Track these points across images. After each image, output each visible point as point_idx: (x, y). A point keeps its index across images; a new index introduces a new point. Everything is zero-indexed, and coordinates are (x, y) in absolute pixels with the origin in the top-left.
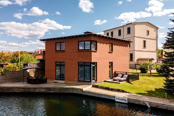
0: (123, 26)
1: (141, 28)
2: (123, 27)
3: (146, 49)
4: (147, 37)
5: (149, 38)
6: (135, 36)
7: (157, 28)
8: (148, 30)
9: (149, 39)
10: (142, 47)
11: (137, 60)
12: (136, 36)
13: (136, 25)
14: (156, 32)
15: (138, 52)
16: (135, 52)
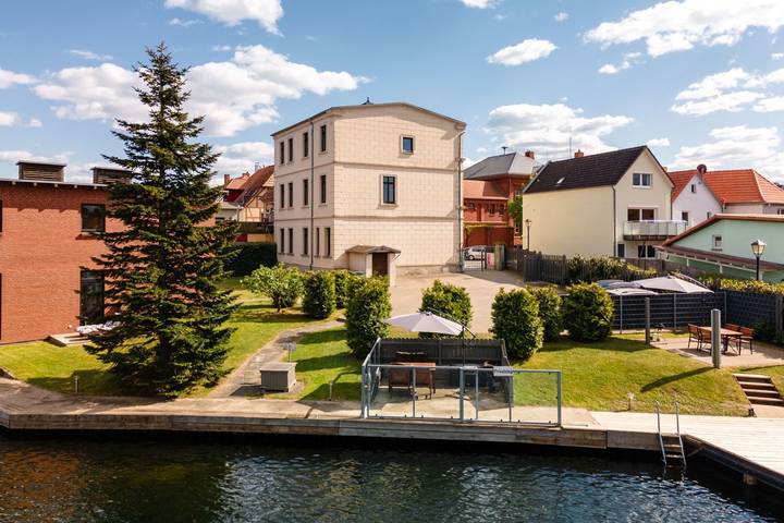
0: (311, 119)
1: (367, 127)
2: (312, 124)
3: (399, 208)
4: (403, 163)
5: (411, 165)
6: (334, 162)
7: (459, 126)
8: (408, 134)
9: (416, 168)
10: (378, 202)
11: (348, 253)
12: (342, 160)
13: (340, 117)
14: (453, 140)
15: (353, 223)
16: (336, 222)
